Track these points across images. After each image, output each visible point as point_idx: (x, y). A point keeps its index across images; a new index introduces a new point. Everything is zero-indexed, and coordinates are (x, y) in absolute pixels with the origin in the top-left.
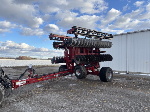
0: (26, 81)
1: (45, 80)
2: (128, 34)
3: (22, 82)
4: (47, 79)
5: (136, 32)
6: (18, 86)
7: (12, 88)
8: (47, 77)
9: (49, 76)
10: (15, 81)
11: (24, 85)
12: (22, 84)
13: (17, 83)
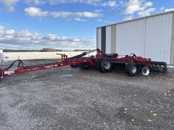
0: (14, 71)
1: (34, 70)
2: (146, 18)
3: (10, 72)
4: (36, 70)
5: (158, 15)
6: (7, 75)
7: (2, 77)
8: (37, 68)
9: (38, 67)
10: (4, 70)
11: (12, 74)
12: (11, 74)
13: (6, 73)
